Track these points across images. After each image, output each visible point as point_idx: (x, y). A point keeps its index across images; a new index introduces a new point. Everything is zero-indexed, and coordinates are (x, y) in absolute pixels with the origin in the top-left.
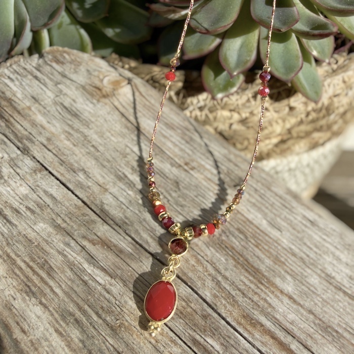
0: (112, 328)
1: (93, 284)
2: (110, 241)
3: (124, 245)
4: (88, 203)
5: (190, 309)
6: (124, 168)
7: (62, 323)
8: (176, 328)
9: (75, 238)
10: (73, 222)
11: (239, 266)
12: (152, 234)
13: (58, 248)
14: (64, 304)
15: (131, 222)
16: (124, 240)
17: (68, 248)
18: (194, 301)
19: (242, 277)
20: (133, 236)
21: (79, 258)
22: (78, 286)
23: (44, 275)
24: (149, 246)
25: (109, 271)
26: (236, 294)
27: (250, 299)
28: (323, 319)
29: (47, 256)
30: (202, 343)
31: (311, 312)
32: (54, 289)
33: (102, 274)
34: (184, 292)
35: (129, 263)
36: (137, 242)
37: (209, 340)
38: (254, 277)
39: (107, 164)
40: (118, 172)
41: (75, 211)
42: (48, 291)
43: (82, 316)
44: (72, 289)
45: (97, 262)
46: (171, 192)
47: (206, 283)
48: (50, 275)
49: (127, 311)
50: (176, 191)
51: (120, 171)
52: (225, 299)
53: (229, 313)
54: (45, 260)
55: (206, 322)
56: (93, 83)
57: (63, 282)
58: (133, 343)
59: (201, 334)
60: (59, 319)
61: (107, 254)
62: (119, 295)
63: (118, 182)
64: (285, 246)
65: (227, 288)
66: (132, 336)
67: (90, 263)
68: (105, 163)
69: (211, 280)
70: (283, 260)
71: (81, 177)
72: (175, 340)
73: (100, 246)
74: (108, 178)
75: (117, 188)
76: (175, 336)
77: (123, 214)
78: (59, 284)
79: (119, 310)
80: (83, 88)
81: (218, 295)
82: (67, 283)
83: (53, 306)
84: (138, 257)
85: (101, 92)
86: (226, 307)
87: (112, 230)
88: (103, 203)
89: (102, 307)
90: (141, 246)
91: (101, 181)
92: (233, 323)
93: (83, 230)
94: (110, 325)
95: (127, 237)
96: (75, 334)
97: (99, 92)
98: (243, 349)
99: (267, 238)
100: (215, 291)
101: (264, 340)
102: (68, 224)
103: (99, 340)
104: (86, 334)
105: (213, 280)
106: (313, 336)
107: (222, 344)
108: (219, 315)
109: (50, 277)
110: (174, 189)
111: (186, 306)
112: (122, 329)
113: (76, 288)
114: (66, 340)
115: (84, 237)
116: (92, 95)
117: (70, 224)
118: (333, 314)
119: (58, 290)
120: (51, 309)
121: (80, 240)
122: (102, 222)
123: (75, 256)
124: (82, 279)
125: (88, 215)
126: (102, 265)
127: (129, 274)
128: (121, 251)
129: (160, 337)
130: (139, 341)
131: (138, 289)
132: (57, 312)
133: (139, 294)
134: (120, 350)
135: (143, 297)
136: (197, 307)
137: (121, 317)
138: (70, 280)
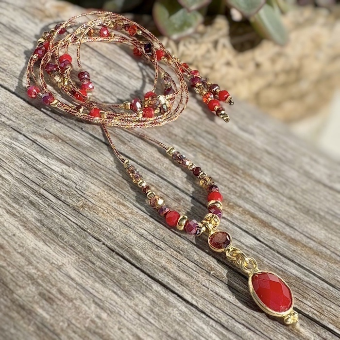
0: (74, 208)
1: (49, 172)
2: (65, 136)
3: (81, 140)
7: (14, 205)
9: (23, 133)
10: (20, 120)
11: (210, 160)
13: (4, 142)
14: (16, 189)
16: (81, 135)
17: (15, 141)
18: (164, 186)
19: (215, 169)
20: (91, 132)
21: (29, 150)
22: (31, 173)
25: (65, 161)
33: (58, 164)
34: (152, 179)
36: (96, 138)
38: (228, 169)
41: (21, 111)
43: (37, 198)
44: (24, 175)
45: (51, 153)
47: (175, 173)
49: (89, 194)
55: (179, 204)
57: (13, 170)
58: (99, 220)
60: (11, 202)
62: (79, 181)
66: (97, 214)
67: (42, 154)
72: (146, 218)
73: (53, 140)
79: (81, 193)
80: (23, 9)
82: (17, 171)
84: (98, 150)
85: (44, 13)
87: (66, 127)
89: (61, 191)
93: (32, 128)
94: (71, 205)
95: (84, 133)
96: (31, 214)
97: (41, 13)
101: (243, 219)
102: (14, 122)
103: (59, 219)
104: (44, 214)
113: (28, 175)
114: (20, 220)
115: (34, 133)
117: (17, 122)
119: (7, 177)
121: (30, 135)
122: (54, 121)
123: (26, 148)
124: (35, 168)
125: (37, 115)
126: (58, 156)
127: (89, 163)
128: (78, 145)
129: (129, 216)
130: (106, 218)
131: (101, 177)
132: (8, 196)
133: (102, 180)
134: (85, 227)
135: (106, 183)
136: (169, 192)
137: (83, 198)
138: (21, 168)
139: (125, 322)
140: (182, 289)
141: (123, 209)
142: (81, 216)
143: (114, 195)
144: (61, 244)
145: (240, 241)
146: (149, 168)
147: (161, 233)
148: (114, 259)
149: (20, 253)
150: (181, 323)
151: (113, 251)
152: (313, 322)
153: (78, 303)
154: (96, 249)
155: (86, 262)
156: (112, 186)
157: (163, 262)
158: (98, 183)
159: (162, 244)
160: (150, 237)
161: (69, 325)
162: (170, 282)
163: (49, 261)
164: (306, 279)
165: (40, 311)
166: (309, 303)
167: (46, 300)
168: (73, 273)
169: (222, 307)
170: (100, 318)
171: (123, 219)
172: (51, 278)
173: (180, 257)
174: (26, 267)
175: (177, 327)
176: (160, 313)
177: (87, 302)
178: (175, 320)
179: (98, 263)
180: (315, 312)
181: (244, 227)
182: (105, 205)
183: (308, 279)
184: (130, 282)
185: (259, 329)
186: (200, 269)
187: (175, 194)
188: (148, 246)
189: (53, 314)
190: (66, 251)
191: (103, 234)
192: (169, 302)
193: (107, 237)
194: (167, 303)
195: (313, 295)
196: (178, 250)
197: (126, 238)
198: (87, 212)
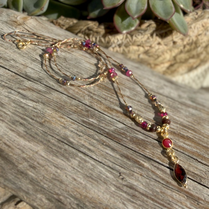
1: (27, 107)
2: (33, 88)
3: (41, 88)
4: (18, 73)
5: (80, 109)
6: (35, 56)
7: (13, 126)
8: (74, 118)
9: (13, 89)
10: (11, 83)
11: (101, 89)
13: (5, 95)
14: (13, 118)
15: (43, 78)
17: (10, 94)
18: (81, 106)
19: (104, 93)
20: (45, 84)
21: (17, 97)
22: (19, 109)
24: (54, 87)
25: (35, 100)
26: (101, 100)
27: (109, 101)
30: (87, 122)
31: (139, 102)
32: (6, 112)
33: (31, 102)
34: (75, 103)
35: (45, 95)
36: (48, 86)
37: (91, 120)
38: (109, 92)
39: (26, 55)
40: (32, 58)
41: (11, 78)
42: (3, 114)
43: (23, 121)
44: (16, 111)
45: (27, 97)
46: (62, 63)
47: (85, 98)
49: (47, 115)
50: (65, 63)
51: (34, 58)
52: (96, 103)
55: (88, 113)
56: (12, 19)
57: (11, 109)
59: (86, 118)
60: (11, 125)
61: (32, 93)
62: (42, 109)
63: (33, 62)
65: (96, 98)
67: (23, 99)
68: (25, 55)
70: (123, 83)
71: (12, 62)
73: (28, 90)
74: (27, 62)
75: (33, 65)
77: (38, 75)
78: (8, 110)
79: (43, 115)
80: (6, 22)
81: (93, 101)
83: (7, 119)
84: (49, 92)
85: (17, 23)
86: (97, 106)
87: (33, 83)
88: (27, 72)
89: (34, 116)
90: (50, 87)
91: (23, 63)
92: (102, 112)
93: (17, 86)
94: (39, 122)
95: (42, 85)
96: (21, 129)
97: (15, 23)
98: (108, 120)
100: (90, 100)
101: (117, 115)
102: (9, 84)
103: (34, 129)
104: (27, 128)
105: (88, 96)
107: (97, 120)
108: (94, 109)
110: (64, 61)
111: (77, 108)
112: (46, 122)
113: (18, 110)
114: (17, 133)
115: (19, 88)
116: (12, 25)
119: (8, 113)
120: (6, 121)
121: (17, 90)
122: (27, 80)
123: (15, 97)
124: (21, 106)
125: (19, 78)
126: (31, 98)
127: (46, 100)
128: (40, 91)
129: (66, 123)
130: (55, 126)
131: (51, 106)
132: (9, 122)
133: (52, 107)
134: (46, 131)
135: (54, 108)
136: (83, 108)
137: (44, 118)
138: (14, 107)
139: (68, 173)
140: (92, 153)
141: (63, 120)
142: (44, 126)
143: (58, 114)
144: (36, 141)
145: (116, 127)
146: (74, 97)
147: (81, 128)
148: (61, 144)
149: (18, 148)
150: (92, 169)
151: (60, 141)
152: (150, 160)
153: (46, 167)
154: (52, 141)
155: (49, 148)
156: (57, 109)
157: (82, 142)
158: (50, 109)
159: (81, 134)
160: (76, 131)
161: (44, 178)
162: (86, 151)
163: (31, 150)
164: (146, 140)
165: (30, 173)
166: (148, 151)
167: (32, 168)
168: (43, 154)
169: (110, 159)
170: (57, 172)
171: (63, 125)
172: (33, 158)
173: (90, 139)
174: (22, 155)
175: (90, 171)
176: (83, 166)
177: (51, 166)
178: (90, 169)
179: (54, 148)
180: (151, 155)
181: (118, 119)
182: (54, 119)
183: (147, 140)
184: (68, 154)
185: (126, 167)
186: (99, 143)
187: (86, 108)
188: (75, 136)
189: (36, 174)
190: (39, 144)
191: (55, 133)
192: (86, 160)
193: (56, 134)
194: (86, 161)
195: (150, 147)
196: (89, 136)
197: (65, 134)
198: (47, 124)
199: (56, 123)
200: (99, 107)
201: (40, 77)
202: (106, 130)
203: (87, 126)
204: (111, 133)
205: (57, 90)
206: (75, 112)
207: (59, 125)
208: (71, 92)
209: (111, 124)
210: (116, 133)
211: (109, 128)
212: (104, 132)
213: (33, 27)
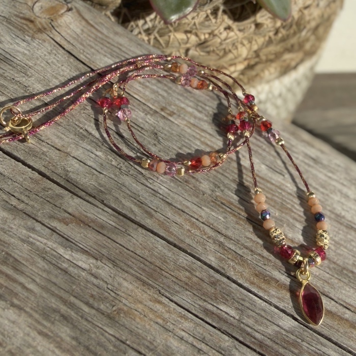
0: (109, 317)
1: (76, 271)
2: (86, 217)
3: (105, 219)
4: (47, 173)
5: (196, 278)
7: (45, 323)
8: (184, 301)
9: (39, 219)
10: (32, 200)
11: (241, 222)
12: (136, 201)
13: (20, 236)
14: (44, 301)
15: (108, 190)
16: (103, 213)
17: (33, 233)
18: (198, 268)
19: (247, 234)
20: (113, 205)
21: (50, 243)
22: (56, 276)
23: (10, 272)
24: (135, 215)
25: (92, 253)
26: (243, 253)
27: (260, 255)
28: (338, 262)
29: (8, 248)
30: (215, 312)
32: (27, 285)
33: (84, 257)
34: (185, 262)
35: (115, 239)
36: (119, 213)
37: (222, 307)
40: (78, 129)
41: (32, 186)
42: (19, 289)
43: (69, 310)
44: (50, 281)
45: (74, 244)
48: (18, 270)
49: (123, 294)
51: (81, 128)
52: (232, 260)
53: (239, 274)
54: (7, 253)
55: (215, 289)
57: (37, 275)
58: (137, 328)
59: (212, 303)
61: (86, 233)
62: (110, 278)
63: (81, 142)
64: (289, 191)
65: (232, 248)
66: (134, 320)
67: (65, 247)
69: (212, 242)
70: (289, 206)
72: (184, 315)
73: (74, 224)
74: (67, 139)
76: (184, 310)
77: (96, 181)
78: (31, 279)
79: (113, 294)
81: (224, 257)
82: (41, 276)
83: (30, 305)
84: (124, 230)
85: (35, 26)
86: (234, 269)
87: (85, 203)
88: (68, 171)
89: (92, 296)
90: (125, 216)
91: (58, 143)
92: (246, 285)
93: (48, 209)
94: (105, 313)
95: (106, 209)
96: (65, 332)
97: (31, 25)
98: (259, 309)
99: (269, 185)
100: (219, 254)
101: (280, 296)
102: (27, 204)
103: (95, 333)
104: (79, 329)
105: (214, 243)
106: (330, 282)
107: (237, 309)
108: (228, 278)
109: (18, 272)
111: (190, 276)
112: (122, 315)
113: (54, 280)
114: (54, 340)
115: (52, 217)
117: (29, 204)
118: (347, 255)
119: (31, 286)
120: (28, 309)
121: (48, 221)
122: (71, 194)
123: (45, 241)
124: (60, 268)
125: (50, 189)
126: (82, 247)
127: (117, 251)
128: (102, 227)
129: (167, 316)
130: (143, 324)
131: (131, 268)
132: (36, 312)
133: (134, 272)
134: (124, 338)
135: (139, 275)
136: (203, 275)
137: (117, 302)
138: (44, 271)
141: (158, 307)
142: (118, 325)
143: (148, 291)
145: (278, 326)
147: (201, 331)
156: (145, 279)
158: (130, 278)
159: (203, 346)
160: (191, 339)
171: (160, 321)
182: (140, 306)
187: (210, 276)
188: (189, 351)
191: (144, 345)
193: (148, 347)
196: (220, 350)
197: (167, 345)
198: (124, 320)
199: (145, 316)
200: (238, 272)
201: (99, 184)
202: (258, 335)
203: (214, 324)
204: (268, 342)
205: (143, 223)
206: (187, 286)
207: (152, 323)
208: (174, 229)
209: (268, 320)
210: (279, 342)
211: (262, 329)
212: (253, 340)
213: (74, 38)
